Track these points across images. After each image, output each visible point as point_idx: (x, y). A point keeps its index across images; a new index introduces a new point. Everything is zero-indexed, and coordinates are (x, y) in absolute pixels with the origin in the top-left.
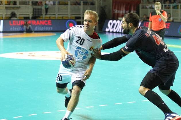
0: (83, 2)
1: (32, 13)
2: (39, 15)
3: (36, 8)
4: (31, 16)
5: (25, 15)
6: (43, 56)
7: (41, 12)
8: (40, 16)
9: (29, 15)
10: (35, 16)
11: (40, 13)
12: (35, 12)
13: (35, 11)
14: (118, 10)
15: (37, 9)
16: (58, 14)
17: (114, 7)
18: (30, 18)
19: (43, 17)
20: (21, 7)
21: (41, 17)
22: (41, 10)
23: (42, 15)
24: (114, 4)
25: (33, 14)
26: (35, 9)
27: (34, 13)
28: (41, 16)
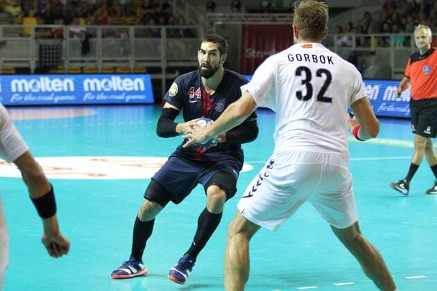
0: (168, 30)
1: (37, 59)
2: (55, 64)
3: (46, 46)
4: (33, 66)
5: (18, 62)
6: (56, 169)
7: (59, 56)
8: (56, 66)
9: (28, 62)
10: (43, 64)
11: (57, 58)
12: (43, 56)
13: (43, 51)
14: (257, 49)
15: (49, 46)
16: (104, 61)
17: (246, 43)
18: (32, 71)
19: (64, 69)
20: (8, 43)
21: (60, 69)
22: (59, 51)
23: (61, 61)
24: (247, 34)
25: (40, 62)
26: (43, 48)
27: (40, 57)
28: (60, 67)
